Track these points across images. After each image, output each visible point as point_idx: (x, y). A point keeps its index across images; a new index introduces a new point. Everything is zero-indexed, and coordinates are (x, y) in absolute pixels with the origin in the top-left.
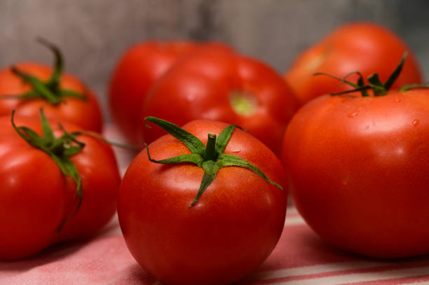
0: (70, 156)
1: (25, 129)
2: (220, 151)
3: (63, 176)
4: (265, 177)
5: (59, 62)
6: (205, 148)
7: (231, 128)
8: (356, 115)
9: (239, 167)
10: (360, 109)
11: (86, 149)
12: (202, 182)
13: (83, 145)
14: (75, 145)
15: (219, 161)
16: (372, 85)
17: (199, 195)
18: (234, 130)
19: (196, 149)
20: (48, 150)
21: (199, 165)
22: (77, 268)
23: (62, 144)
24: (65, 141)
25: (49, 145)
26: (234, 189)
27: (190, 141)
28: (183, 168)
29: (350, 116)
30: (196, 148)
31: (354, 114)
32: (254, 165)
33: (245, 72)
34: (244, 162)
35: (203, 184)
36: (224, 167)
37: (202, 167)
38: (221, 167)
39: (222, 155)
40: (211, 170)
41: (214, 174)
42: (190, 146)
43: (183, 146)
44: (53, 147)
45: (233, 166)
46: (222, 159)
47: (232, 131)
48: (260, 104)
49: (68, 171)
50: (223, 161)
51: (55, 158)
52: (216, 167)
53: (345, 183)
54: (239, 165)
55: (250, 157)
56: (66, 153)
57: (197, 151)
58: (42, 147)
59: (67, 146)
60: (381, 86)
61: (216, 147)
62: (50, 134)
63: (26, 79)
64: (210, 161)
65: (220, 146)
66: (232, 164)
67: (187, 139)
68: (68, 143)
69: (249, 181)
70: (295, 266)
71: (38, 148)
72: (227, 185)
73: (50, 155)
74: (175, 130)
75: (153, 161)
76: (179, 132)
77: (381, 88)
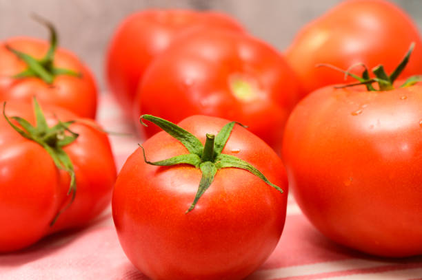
0: (63, 147)
1: (17, 118)
2: (218, 151)
3: (56, 169)
4: (264, 178)
5: (54, 38)
6: (203, 148)
7: (230, 125)
8: (360, 113)
9: (238, 168)
10: (365, 106)
11: (81, 139)
12: (200, 186)
13: (77, 135)
14: (69, 135)
15: (217, 162)
16: (377, 79)
17: (197, 200)
18: (234, 128)
19: (193, 150)
20: (41, 140)
21: (196, 166)
22: (70, 265)
23: (55, 135)
24: (58, 131)
25: (42, 135)
26: (232, 193)
27: (188, 140)
28: (180, 170)
29: (354, 114)
30: (194, 147)
31: (358, 112)
32: (253, 167)
33: (246, 53)
34: (243, 164)
35: (201, 188)
36: (222, 168)
37: (199, 168)
38: (220, 168)
39: (220, 156)
40: (209, 172)
41: (212, 177)
42: (187, 145)
43: (181, 146)
44: (46, 137)
45: (232, 167)
46: (220, 159)
47: (231, 129)
48: (261, 87)
49: (61, 163)
50: (221, 162)
51: (48, 149)
52: (214, 170)
53: (347, 184)
54: (237, 166)
55: (249, 158)
56: (60, 143)
57: (195, 151)
58: (35, 137)
59: (60, 137)
60: (386, 79)
61: (215, 146)
62: (43, 123)
63: (20, 58)
64: (208, 162)
65: (219, 146)
66: (231, 165)
67: (185, 138)
68: (62, 133)
69: (249, 184)
70: (295, 264)
71: (31, 139)
72: (225, 190)
73: (43, 146)
74: (172, 129)
75: (149, 163)
76: (176, 131)
77: (386, 82)
